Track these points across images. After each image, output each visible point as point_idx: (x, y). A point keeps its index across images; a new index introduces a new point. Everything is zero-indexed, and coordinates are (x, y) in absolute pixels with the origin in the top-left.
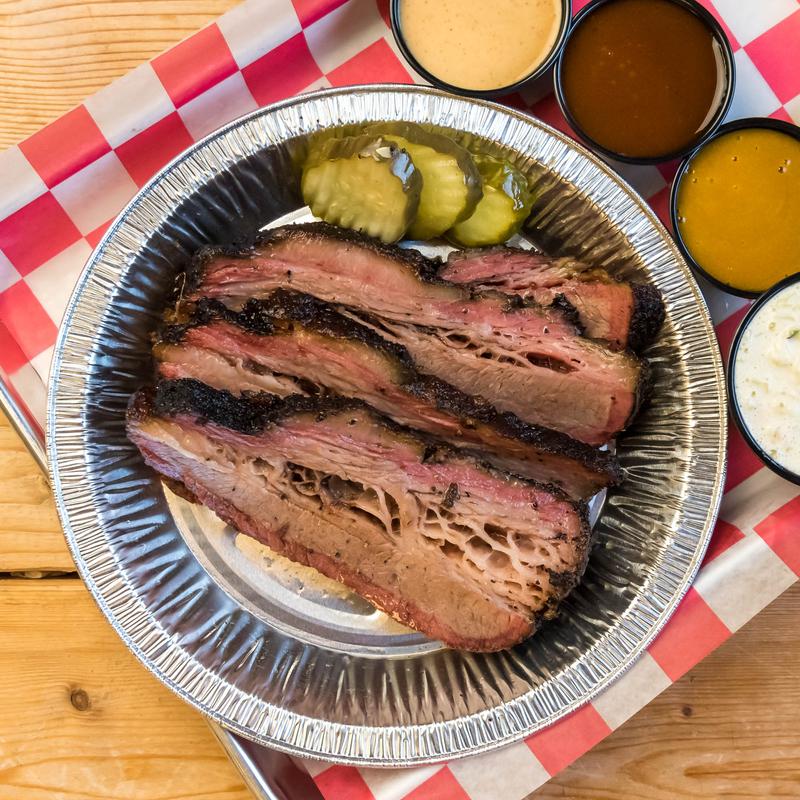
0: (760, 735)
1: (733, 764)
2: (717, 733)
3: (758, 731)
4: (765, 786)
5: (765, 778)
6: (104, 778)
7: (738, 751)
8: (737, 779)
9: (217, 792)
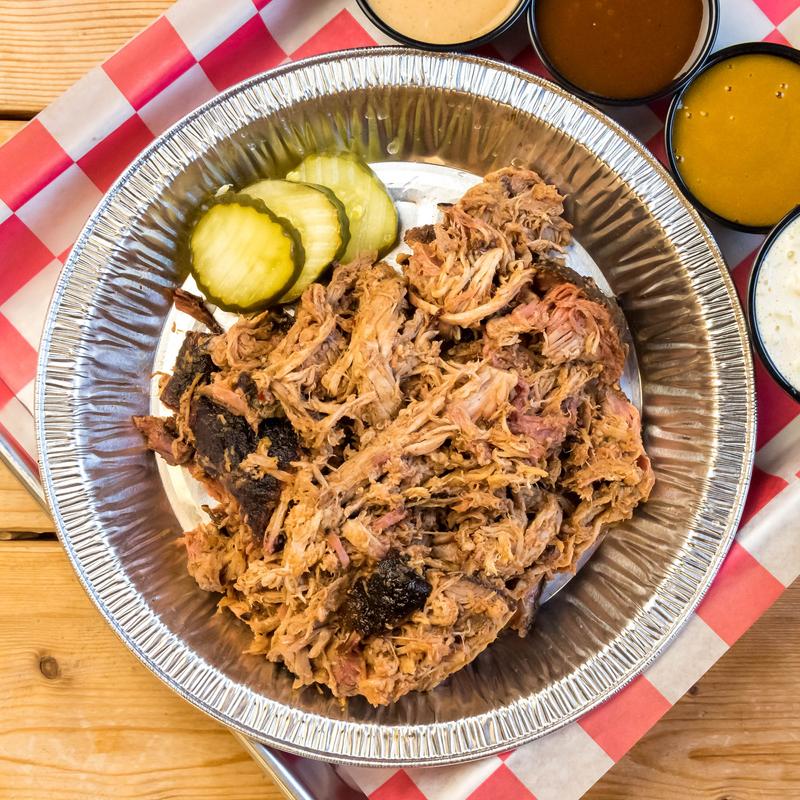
0: (771, 715)
1: (740, 746)
2: (724, 713)
3: (769, 712)
4: (775, 771)
5: (775, 763)
6: (73, 750)
7: (746, 733)
8: (746, 762)
9: (193, 767)
